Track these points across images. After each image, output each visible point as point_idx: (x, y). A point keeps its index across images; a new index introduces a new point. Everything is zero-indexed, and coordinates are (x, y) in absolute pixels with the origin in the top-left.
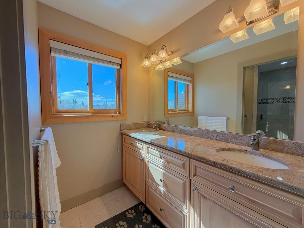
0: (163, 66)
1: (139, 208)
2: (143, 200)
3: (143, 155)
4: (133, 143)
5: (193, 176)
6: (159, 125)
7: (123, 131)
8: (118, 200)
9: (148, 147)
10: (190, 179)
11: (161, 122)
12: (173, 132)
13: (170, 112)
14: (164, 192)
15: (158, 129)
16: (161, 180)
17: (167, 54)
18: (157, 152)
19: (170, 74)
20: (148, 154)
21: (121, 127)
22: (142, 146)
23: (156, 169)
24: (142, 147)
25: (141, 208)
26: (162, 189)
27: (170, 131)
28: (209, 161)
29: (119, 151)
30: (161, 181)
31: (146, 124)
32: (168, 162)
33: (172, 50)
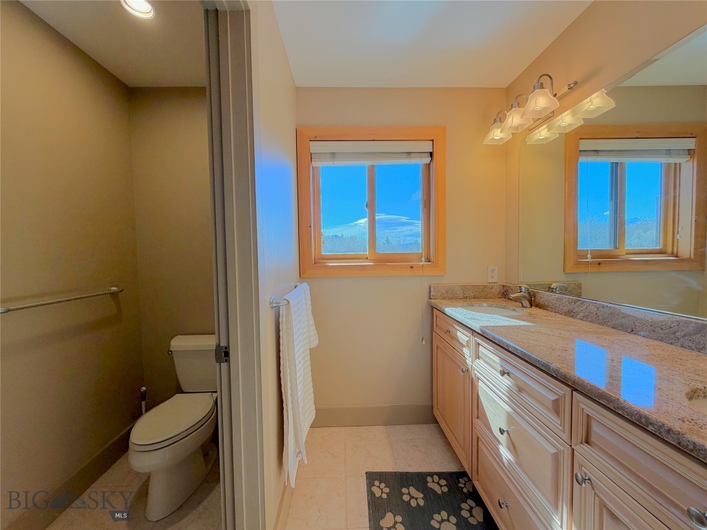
0: (549, 129)
1: (459, 482)
2: (467, 469)
3: (469, 361)
4: (451, 329)
5: (582, 443)
6: (529, 293)
7: (433, 301)
8: (417, 447)
9: (479, 344)
10: (573, 450)
11: (541, 286)
12: (572, 316)
13: (587, 258)
14: (509, 461)
15: (526, 303)
16: (500, 429)
17: (555, 95)
18: (497, 359)
19: (585, 145)
20: (477, 361)
21: (430, 292)
22: (467, 339)
23: (494, 401)
24: (467, 341)
25: (465, 484)
26: (506, 454)
27: (562, 314)
28: (622, 409)
29: (424, 342)
30: (502, 432)
31: (497, 290)
32: (520, 390)
33: (571, 81)
